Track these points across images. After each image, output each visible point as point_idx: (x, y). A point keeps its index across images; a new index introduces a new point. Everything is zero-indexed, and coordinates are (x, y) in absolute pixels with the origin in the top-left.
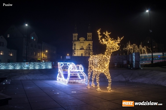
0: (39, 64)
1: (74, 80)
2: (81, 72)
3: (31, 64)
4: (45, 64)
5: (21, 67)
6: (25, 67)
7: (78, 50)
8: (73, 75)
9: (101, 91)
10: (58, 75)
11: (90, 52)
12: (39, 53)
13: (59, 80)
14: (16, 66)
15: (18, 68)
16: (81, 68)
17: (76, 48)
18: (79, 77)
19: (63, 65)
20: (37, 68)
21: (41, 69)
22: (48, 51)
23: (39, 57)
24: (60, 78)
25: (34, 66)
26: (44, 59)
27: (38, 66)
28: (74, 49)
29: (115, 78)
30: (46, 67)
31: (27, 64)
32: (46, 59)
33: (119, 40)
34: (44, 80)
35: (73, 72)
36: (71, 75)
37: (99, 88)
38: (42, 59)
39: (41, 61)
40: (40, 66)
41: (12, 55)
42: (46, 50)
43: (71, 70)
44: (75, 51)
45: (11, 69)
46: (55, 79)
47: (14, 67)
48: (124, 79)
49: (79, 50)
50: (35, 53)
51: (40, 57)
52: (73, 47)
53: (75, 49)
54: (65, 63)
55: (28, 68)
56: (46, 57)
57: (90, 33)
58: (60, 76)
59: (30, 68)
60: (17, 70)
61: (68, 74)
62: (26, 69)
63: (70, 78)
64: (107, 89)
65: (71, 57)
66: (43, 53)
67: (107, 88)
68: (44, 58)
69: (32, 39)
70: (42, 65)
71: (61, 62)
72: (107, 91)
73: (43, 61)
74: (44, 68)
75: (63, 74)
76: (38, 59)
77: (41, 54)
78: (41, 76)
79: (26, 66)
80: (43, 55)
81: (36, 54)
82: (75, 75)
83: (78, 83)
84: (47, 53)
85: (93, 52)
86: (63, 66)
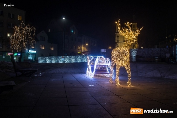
0: (74, 58)
1: (104, 74)
2: (109, 66)
3: (67, 57)
4: (80, 57)
5: (58, 61)
6: (61, 61)
7: (121, 42)
8: (99, 69)
9: (120, 86)
10: (88, 69)
11: (135, 44)
12: (79, 46)
13: (88, 74)
14: (53, 59)
15: (54, 61)
16: (108, 61)
17: (119, 40)
18: (108, 71)
19: (93, 58)
20: (73, 61)
21: (77, 63)
22: (88, 44)
23: (79, 51)
24: (88, 72)
25: (70, 60)
26: (85, 53)
27: (73, 59)
28: (116, 41)
29: (149, 73)
30: (81, 60)
31: (63, 58)
32: (87, 52)
33: (138, 31)
34: (74, 73)
35: (100, 66)
36: (98, 69)
37: (118, 83)
38: (82, 52)
39: (81, 54)
40: (76, 59)
41: (53, 48)
42: (86, 44)
43: (97, 63)
44: (118, 43)
45: (48, 62)
46: (85, 73)
47: (51, 60)
48: (159, 75)
49: (123, 42)
50: (75, 46)
51: (81, 51)
52: (116, 39)
53: (118, 42)
54: (95, 56)
55: (64, 61)
56: (87, 50)
57: (135, 23)
58: (89, 70)
59: (66, 61)
60: (54, 63)
61: (94, 68)
62: (62, 62)
63: (95, 71)
64: (127, 85)
65: (106, 50)
66: (84, 46)
67: (128, 83)
68: (85, 51)
69: (72, 33)
70: (78, 59)
71: (90, 55)
72: (127, 86)
73: (84, 55)
74: (79, 61)
75: (91, 67)
76: (79, 53)
77: (81, 47)
78: (73, 69)
79: (62, 59)
80: (83, 48)
81: (76, 48)
82: (102, 68)
83: (105, 77)
84: (87, 46)
85: (138, 44)
86: (93, 60)
